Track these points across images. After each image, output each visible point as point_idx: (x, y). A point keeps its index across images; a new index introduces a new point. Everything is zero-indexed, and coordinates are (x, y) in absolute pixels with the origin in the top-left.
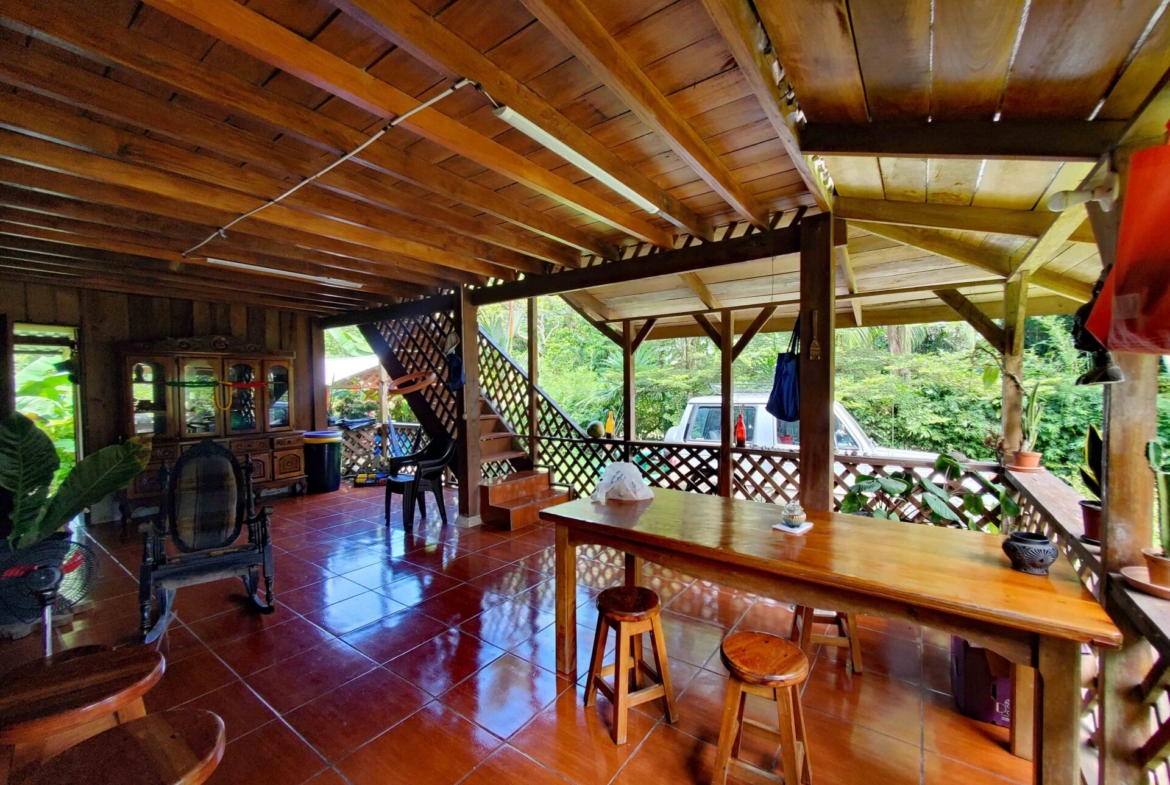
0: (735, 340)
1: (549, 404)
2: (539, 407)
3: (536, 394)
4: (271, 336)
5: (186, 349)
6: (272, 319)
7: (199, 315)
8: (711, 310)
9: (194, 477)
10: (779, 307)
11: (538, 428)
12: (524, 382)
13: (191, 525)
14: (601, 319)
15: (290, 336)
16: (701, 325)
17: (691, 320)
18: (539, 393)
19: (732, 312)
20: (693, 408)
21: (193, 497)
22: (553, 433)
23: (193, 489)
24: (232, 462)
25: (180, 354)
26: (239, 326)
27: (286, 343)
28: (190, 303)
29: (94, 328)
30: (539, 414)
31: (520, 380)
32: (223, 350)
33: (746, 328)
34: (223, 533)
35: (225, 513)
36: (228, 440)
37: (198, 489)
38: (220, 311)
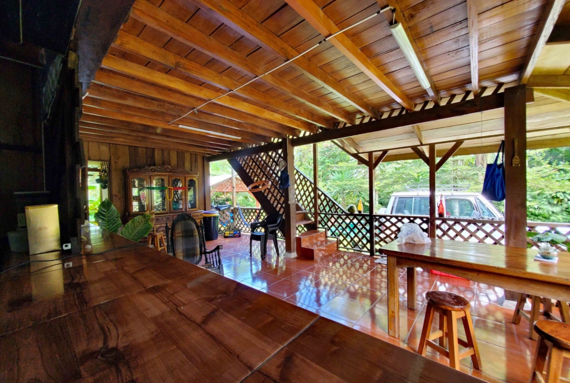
0: (438, 160)
1: (325, 196)
2: (319, 197)
3: (318, 191)
4: (187, 165)
5: (154, 171)
6: (187, 156)
7: (158, 156)
8: (422, 144)
9: (181, 231)
10: (465, 141)
11: (319, 209)
12: (311, 185)
13: (182, 254)
14: (355, 152)
15: (195, 166)
16: (417, 153)
17: (410, 150)
18: (319, 190)
19: (436, 145)
20: (395, 198)
21: (181, 240)
22: (327, 211)
23: (180, 237)
24: (195, 223)
25: (152, 174)
26: (174, 161)
27: (193, 168)
28: (154, 149)
29: (116, 162)
30: (319, 202)
31: (308, 184)
32: (169, 172)
33: (445, 153)
34: (195, 258)
35: (194, 249)
36: (171, 214)
37: (182, 237)
38: (166, 153)
